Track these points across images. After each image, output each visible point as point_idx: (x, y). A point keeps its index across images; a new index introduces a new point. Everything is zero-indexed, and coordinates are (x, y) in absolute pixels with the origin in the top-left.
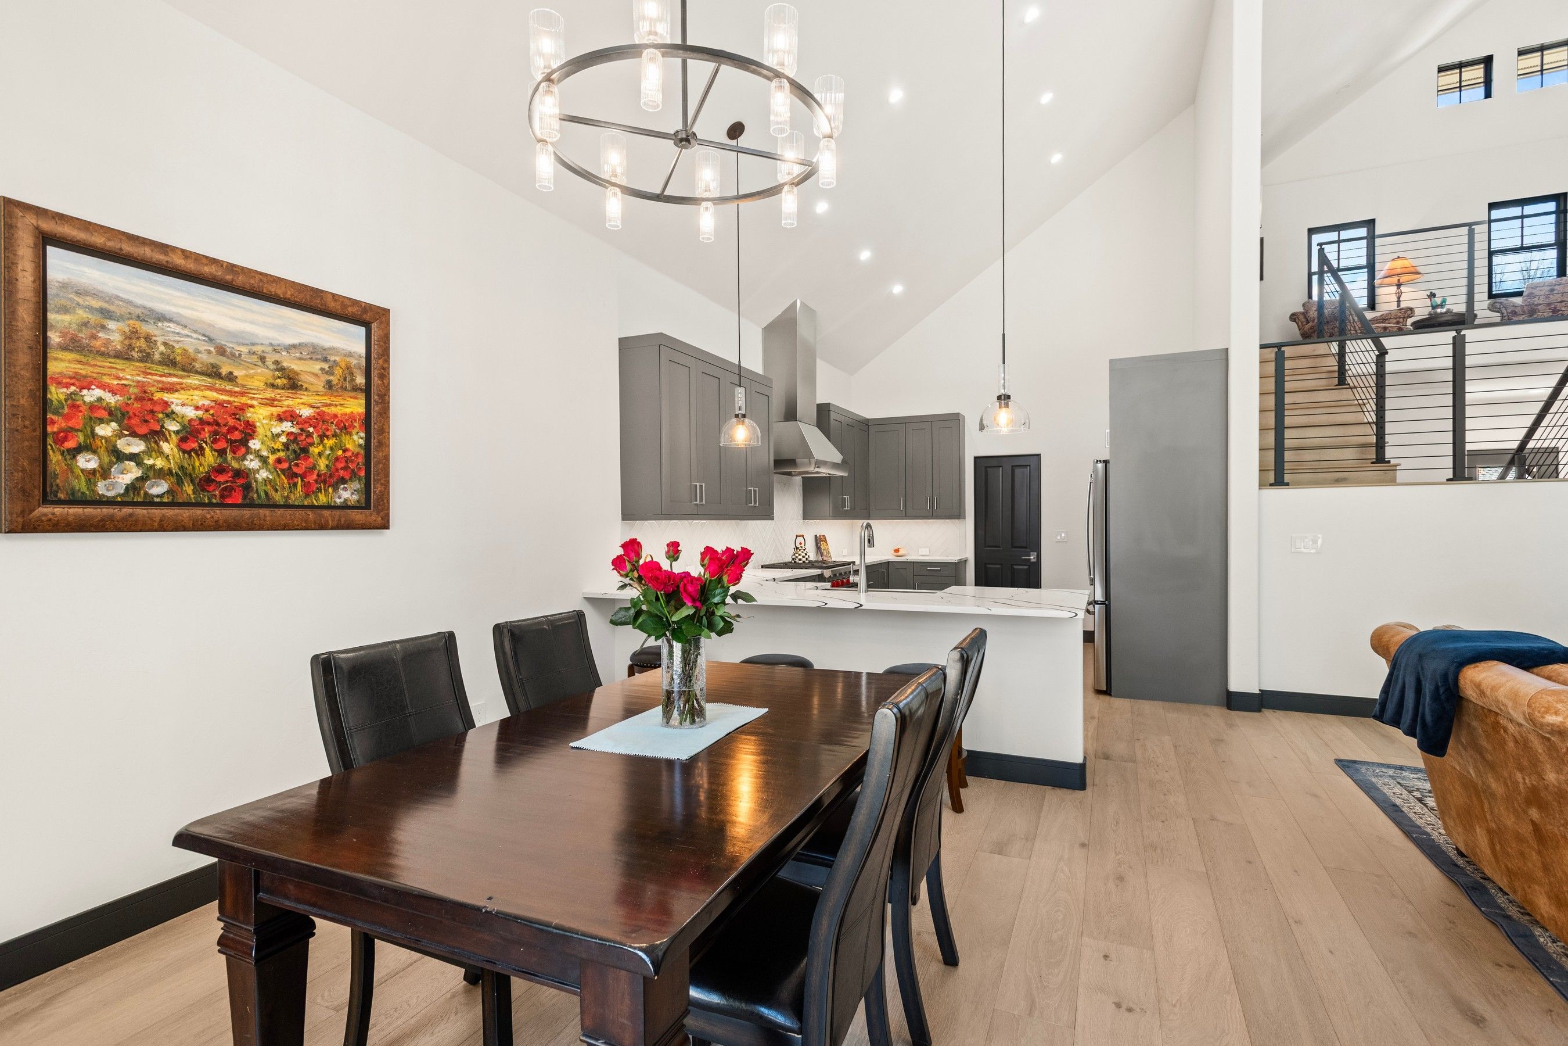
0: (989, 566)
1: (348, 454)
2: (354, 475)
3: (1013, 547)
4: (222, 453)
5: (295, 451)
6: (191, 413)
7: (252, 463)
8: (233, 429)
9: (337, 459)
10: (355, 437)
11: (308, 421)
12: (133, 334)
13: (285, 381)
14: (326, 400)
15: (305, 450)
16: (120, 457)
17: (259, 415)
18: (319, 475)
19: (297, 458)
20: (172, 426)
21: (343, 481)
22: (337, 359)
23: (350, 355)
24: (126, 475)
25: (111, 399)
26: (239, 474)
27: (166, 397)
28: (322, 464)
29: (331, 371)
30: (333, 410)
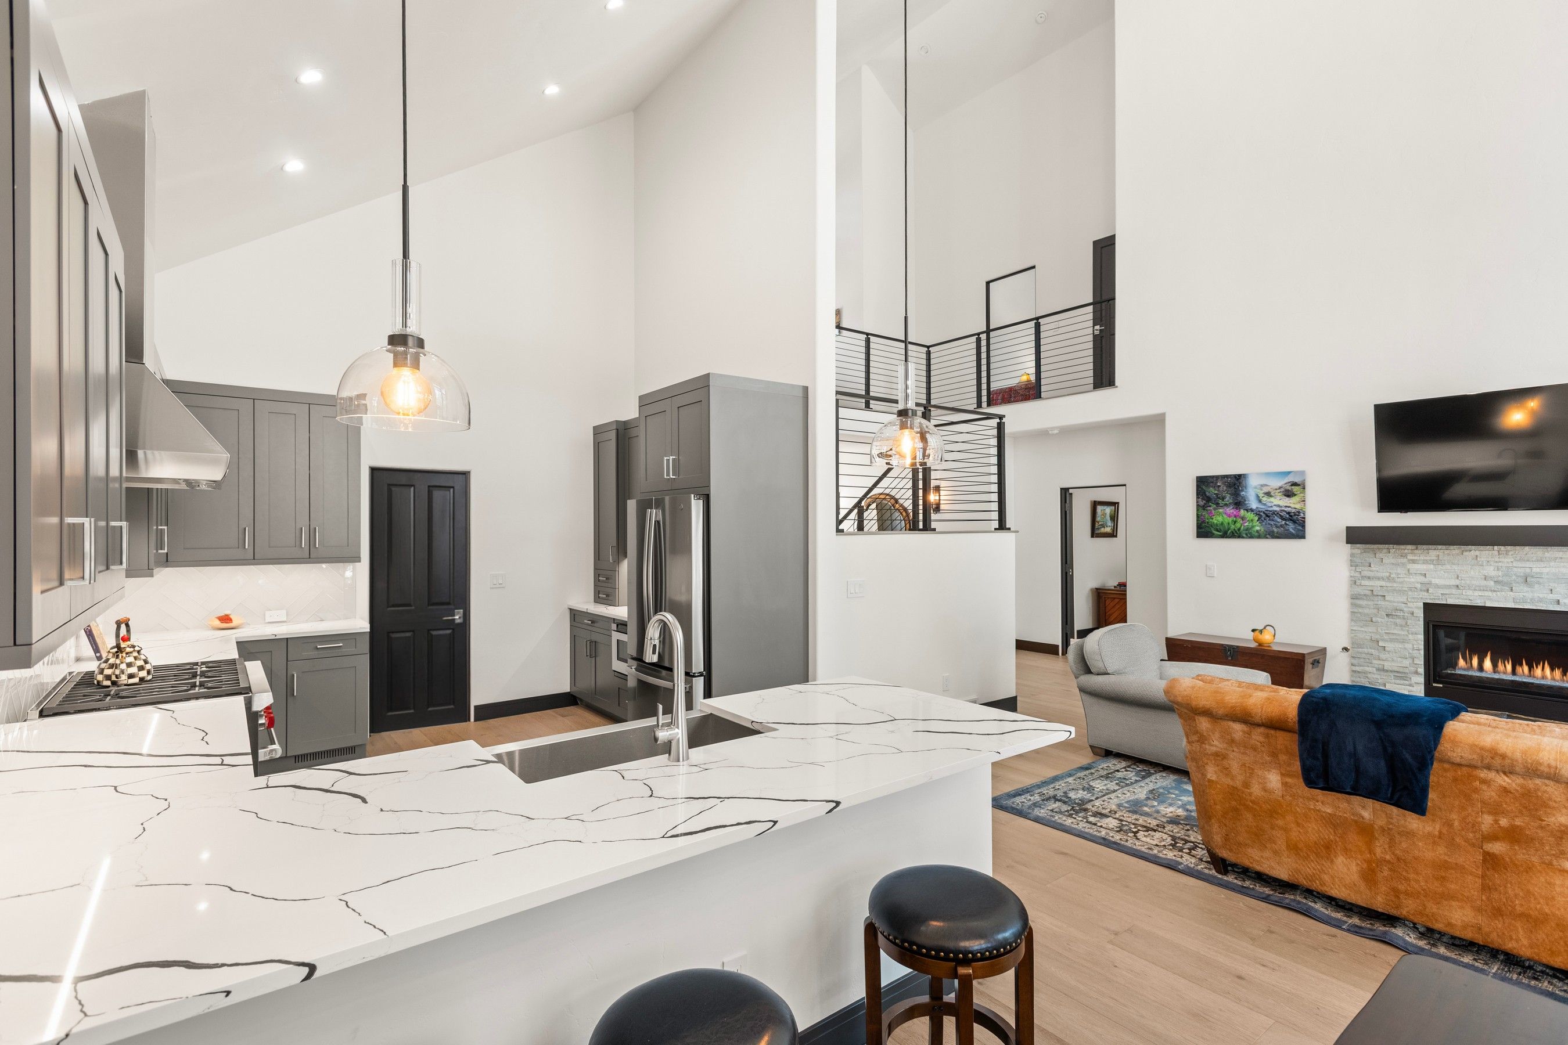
0: (394, 635)
3: (430, 604)
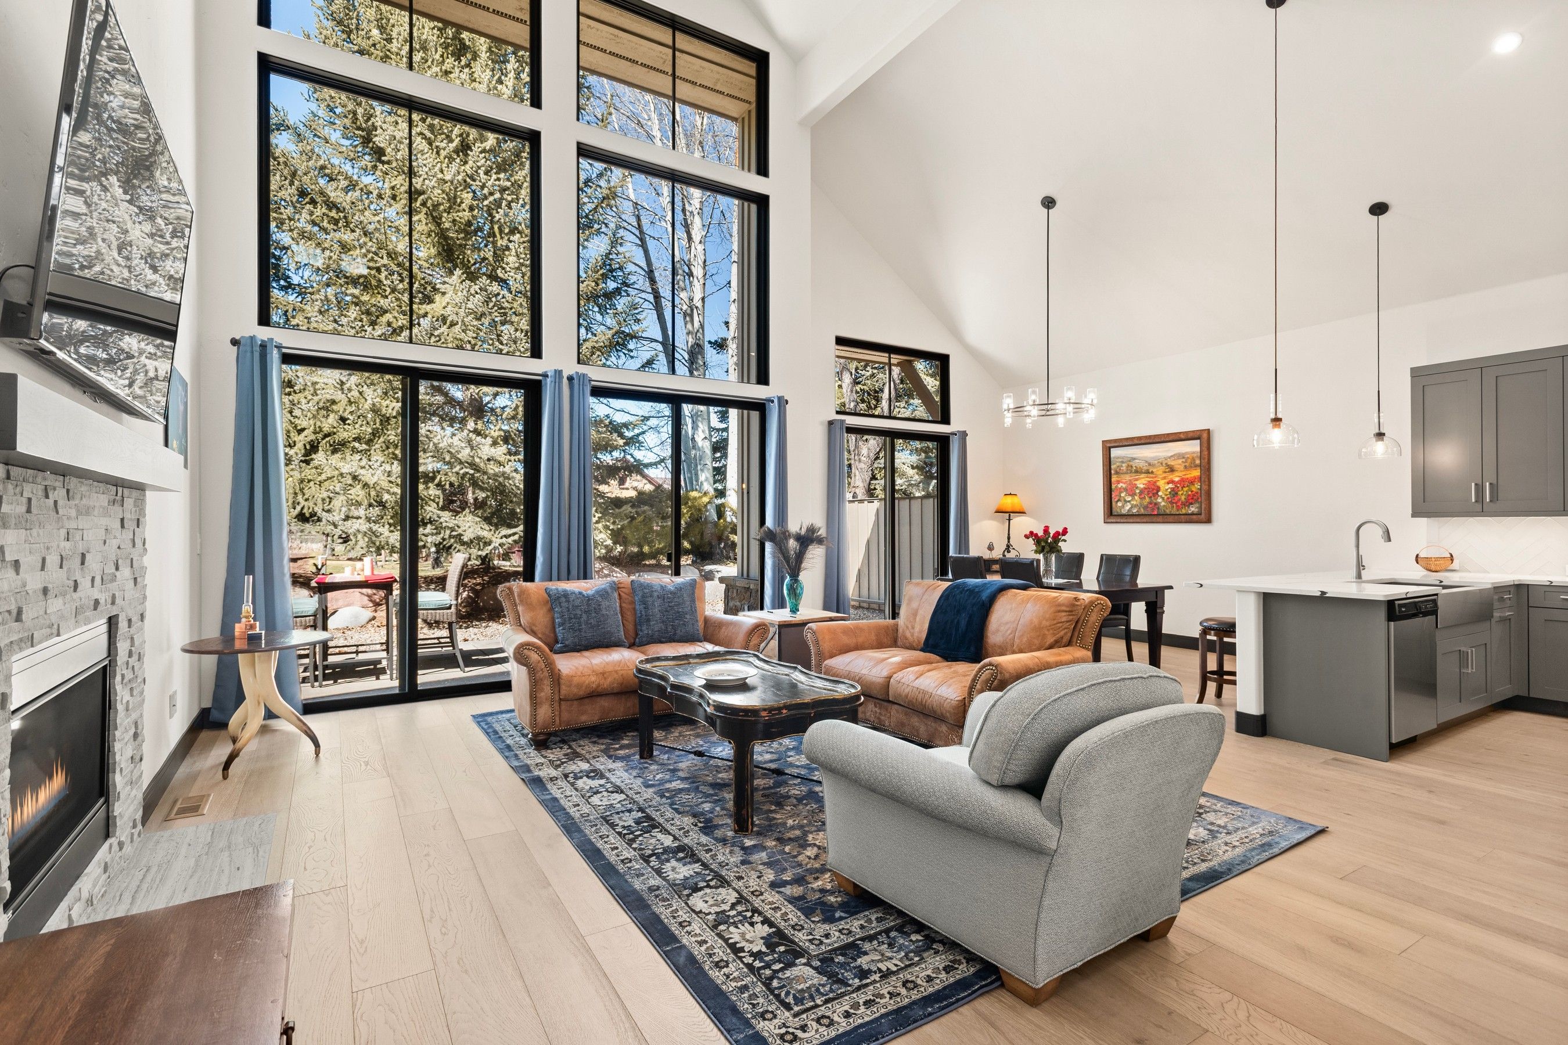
1: (1193, 493)
2: (1196, 501)
4: (1151, 498)
5: (1173, 495)
6: (1142, 486)
7: (1160, 500)
8: (1153, 490)
9: (1189, 495)
10: (1198, 485)
11: (1177, 482)
12: (1128, 466)
13: (1169, 469)
14: (1184, 473)
15: (1177, 493)
16: (1126, 502)
17: (1161, 483)
18: (1182, 502)
20: (1138, 491)
21: (1192, 504)
22: (1189, 456)
23: (1194, 453)
24: (1128, 507)
25: (1124, 486)
26: (1156, 504)
27: (1136, 482)
28: (1183, 498)
29: (1186, 462)
30: (1187, 476)
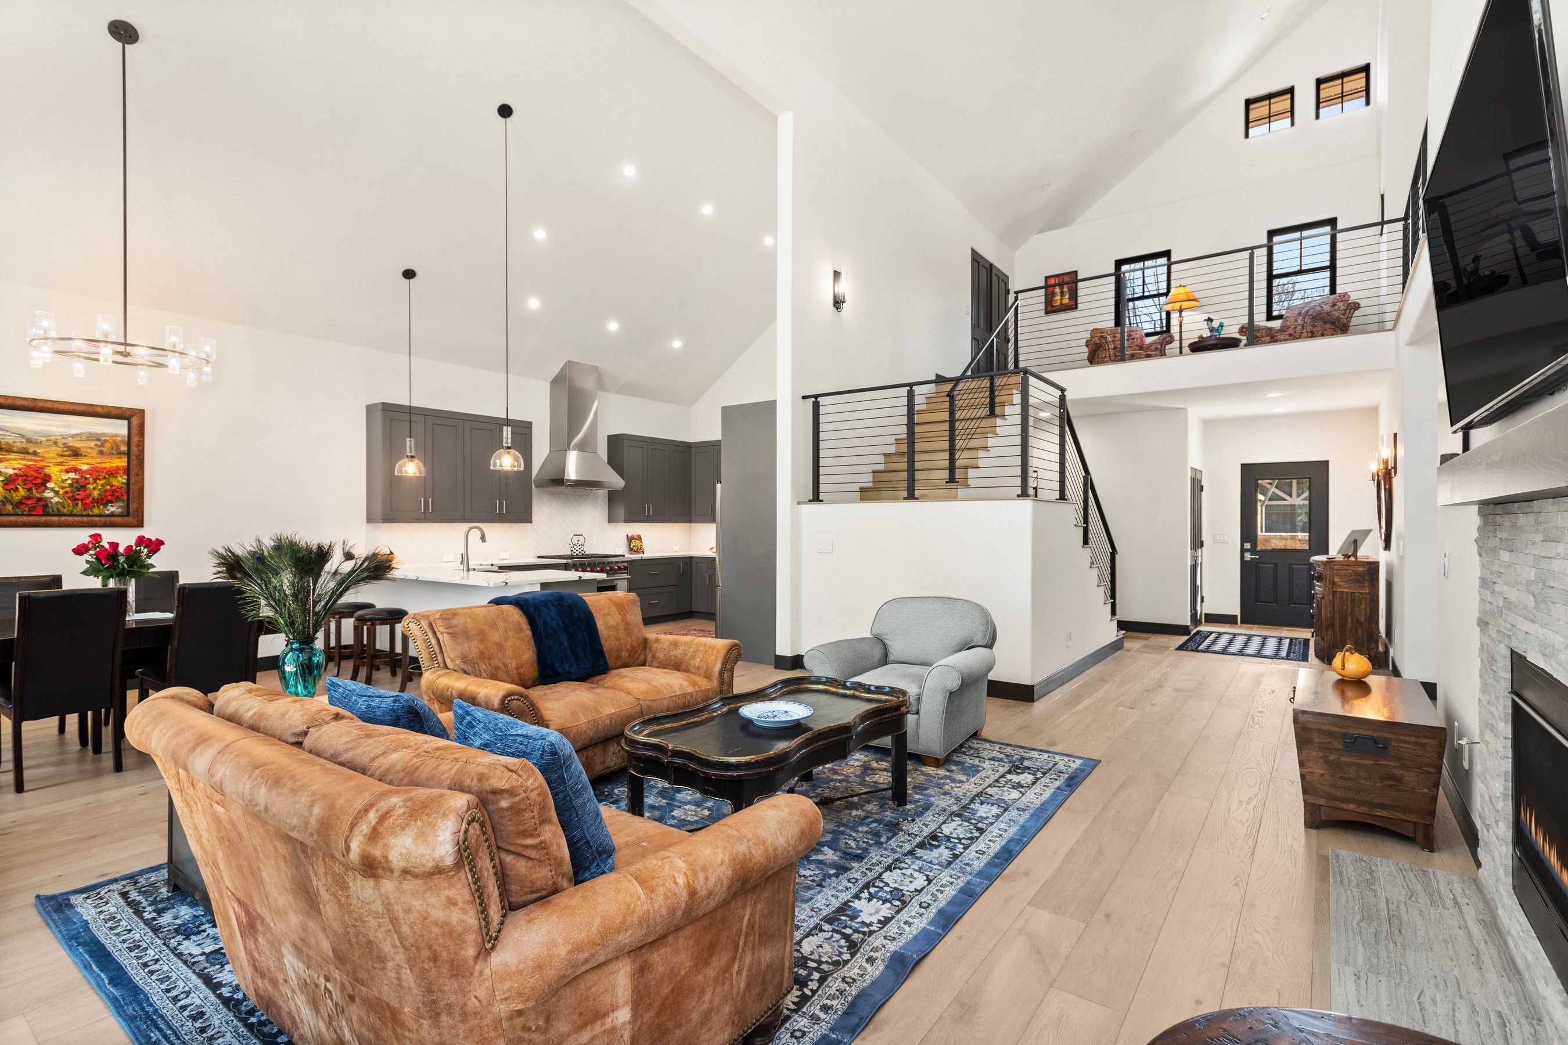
1: (114, 488)
2: (118, 499)
4: (30, 490)
5: (77, 488)
7: (48, 494)
8: (36, 478)
9: (106, 491)
10: (120, 479)
11: (86, 472)
13: (70, 453)
14: (99, 460)
15: (84, 487)
17: (54, 471)
18: (93, 499)
19: (79, 490)
21: (111, 502)
22: (107, 438)
23: (116, 436)
26: (40, 500)
28: (96, 494)
29: (102, 445)
30: (104, 465)
